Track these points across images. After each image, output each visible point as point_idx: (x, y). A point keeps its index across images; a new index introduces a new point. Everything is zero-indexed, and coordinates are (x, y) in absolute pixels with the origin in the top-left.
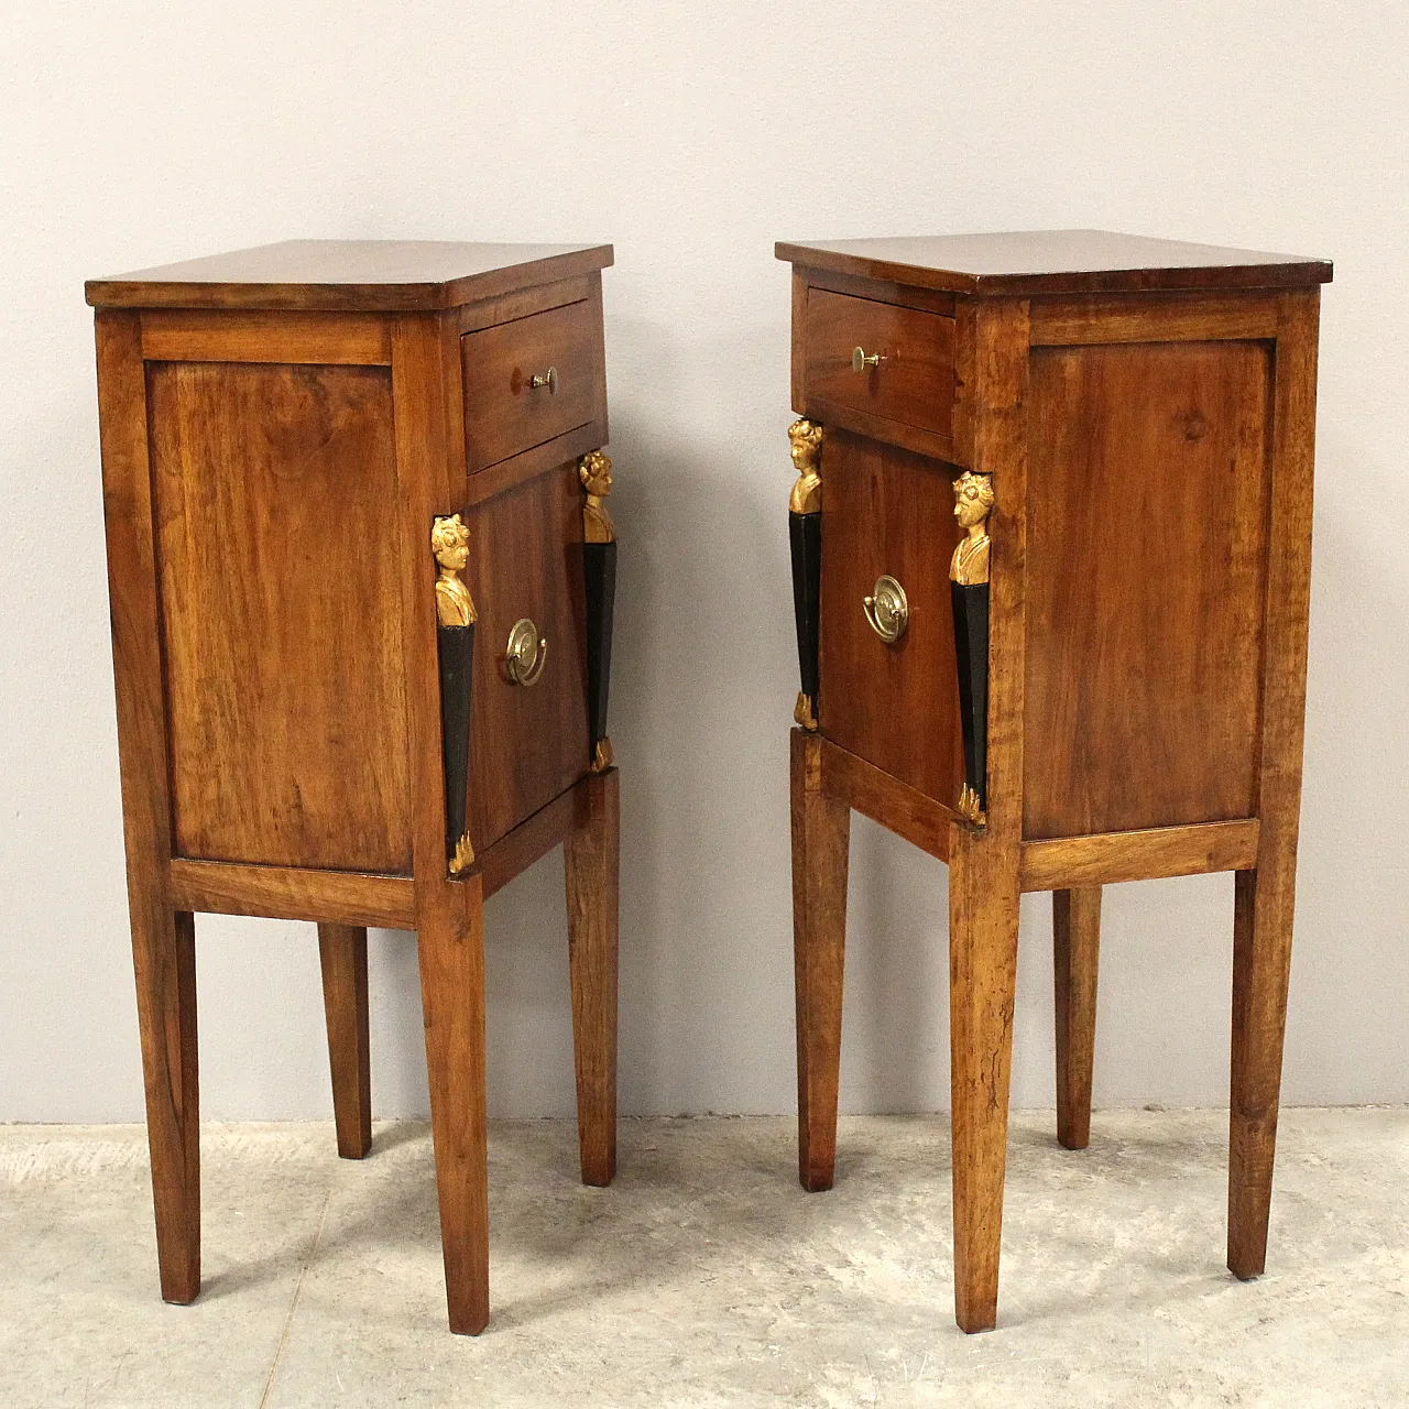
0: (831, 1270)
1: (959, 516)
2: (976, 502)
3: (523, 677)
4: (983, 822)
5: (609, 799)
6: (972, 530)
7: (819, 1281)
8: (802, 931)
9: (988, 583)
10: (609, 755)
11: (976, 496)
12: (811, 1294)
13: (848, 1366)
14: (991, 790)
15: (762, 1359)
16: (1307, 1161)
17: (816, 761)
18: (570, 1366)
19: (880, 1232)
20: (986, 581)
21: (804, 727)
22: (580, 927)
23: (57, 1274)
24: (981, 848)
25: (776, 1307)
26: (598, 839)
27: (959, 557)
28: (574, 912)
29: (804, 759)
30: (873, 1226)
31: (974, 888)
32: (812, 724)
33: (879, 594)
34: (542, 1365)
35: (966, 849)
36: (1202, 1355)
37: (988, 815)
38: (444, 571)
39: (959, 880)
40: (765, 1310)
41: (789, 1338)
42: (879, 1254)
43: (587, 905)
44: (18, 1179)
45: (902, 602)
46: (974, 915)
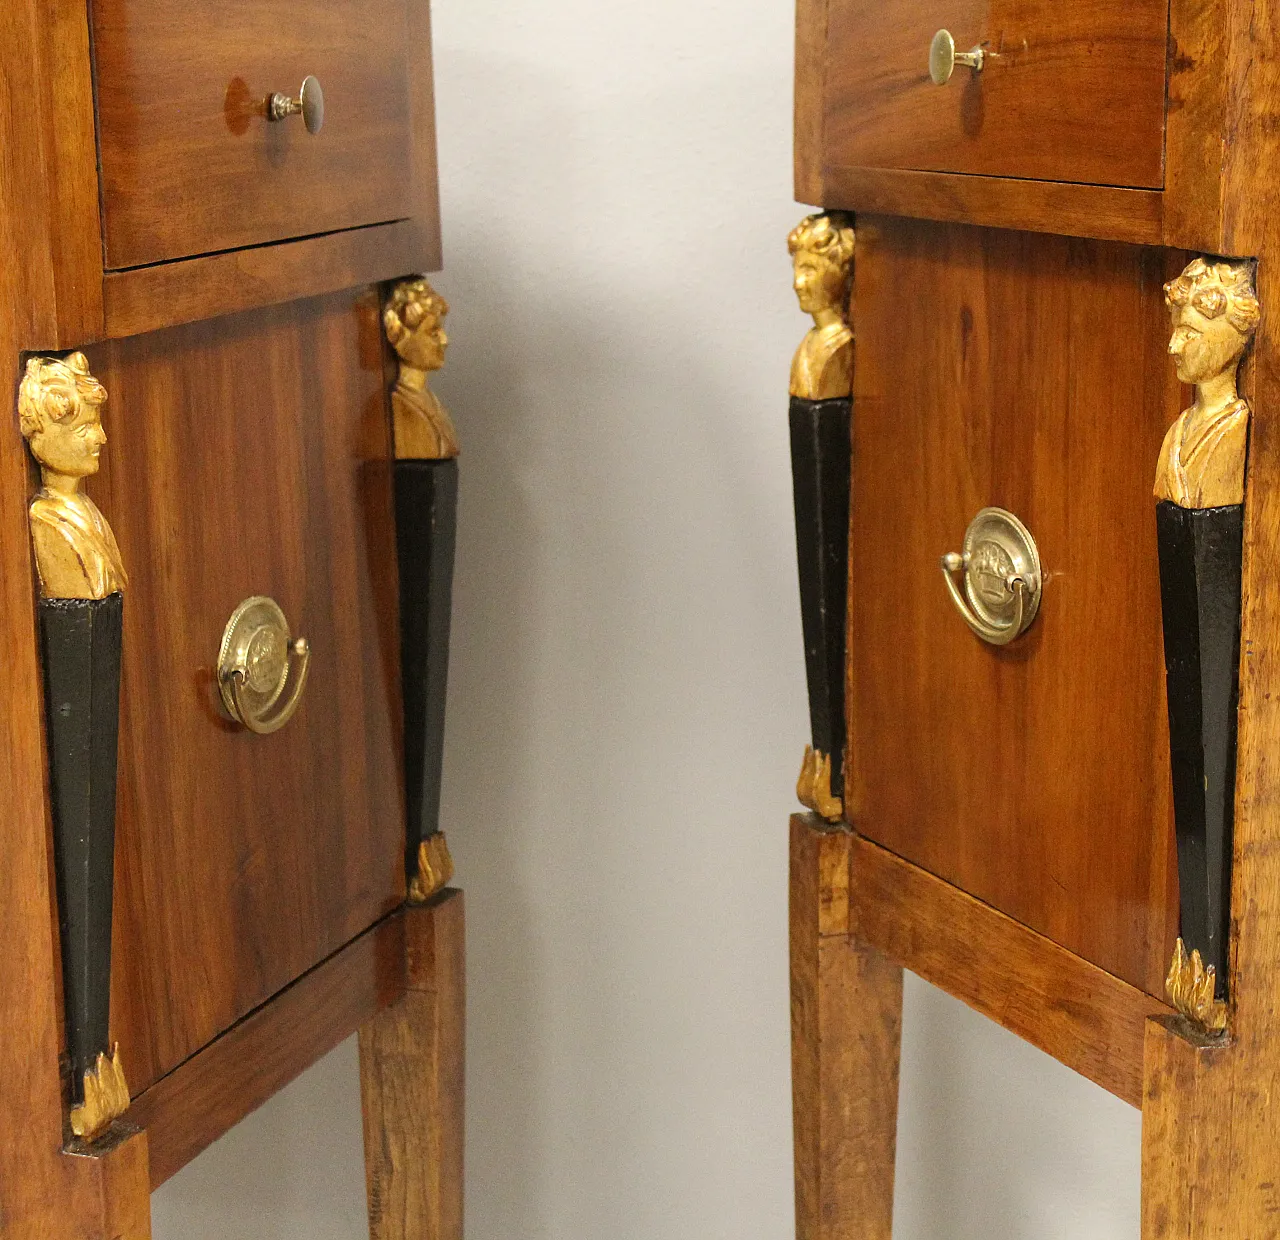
1: (1179, 356)
2: (1221, 324)
3: (252, 717)
4: (1220, 1022)
5: (443, 952)
6: (1206, 388)
8: (811, 1200)
9: (1242, 506)
10: (445, 867)
11: (1221, 309)
14: (1240, 952)
17: (840, 879)
20: (1238, 500)
21: (817, 815)
22: (391, 1196)
24: (1219, 1080)
26: (423, 1027)
27: (1177, 448)
28: (378, 1168)
29: (817, 872)
31: (1203, 1164)
32: (832, 808)
33: (977, 546)
35: (1185, 1080)
37: (1233, 1009)
38: (50, 478)
39: (1166, 1148)
43: (404, 1151)
45: (1029, 560)
46: (1201, 1224)
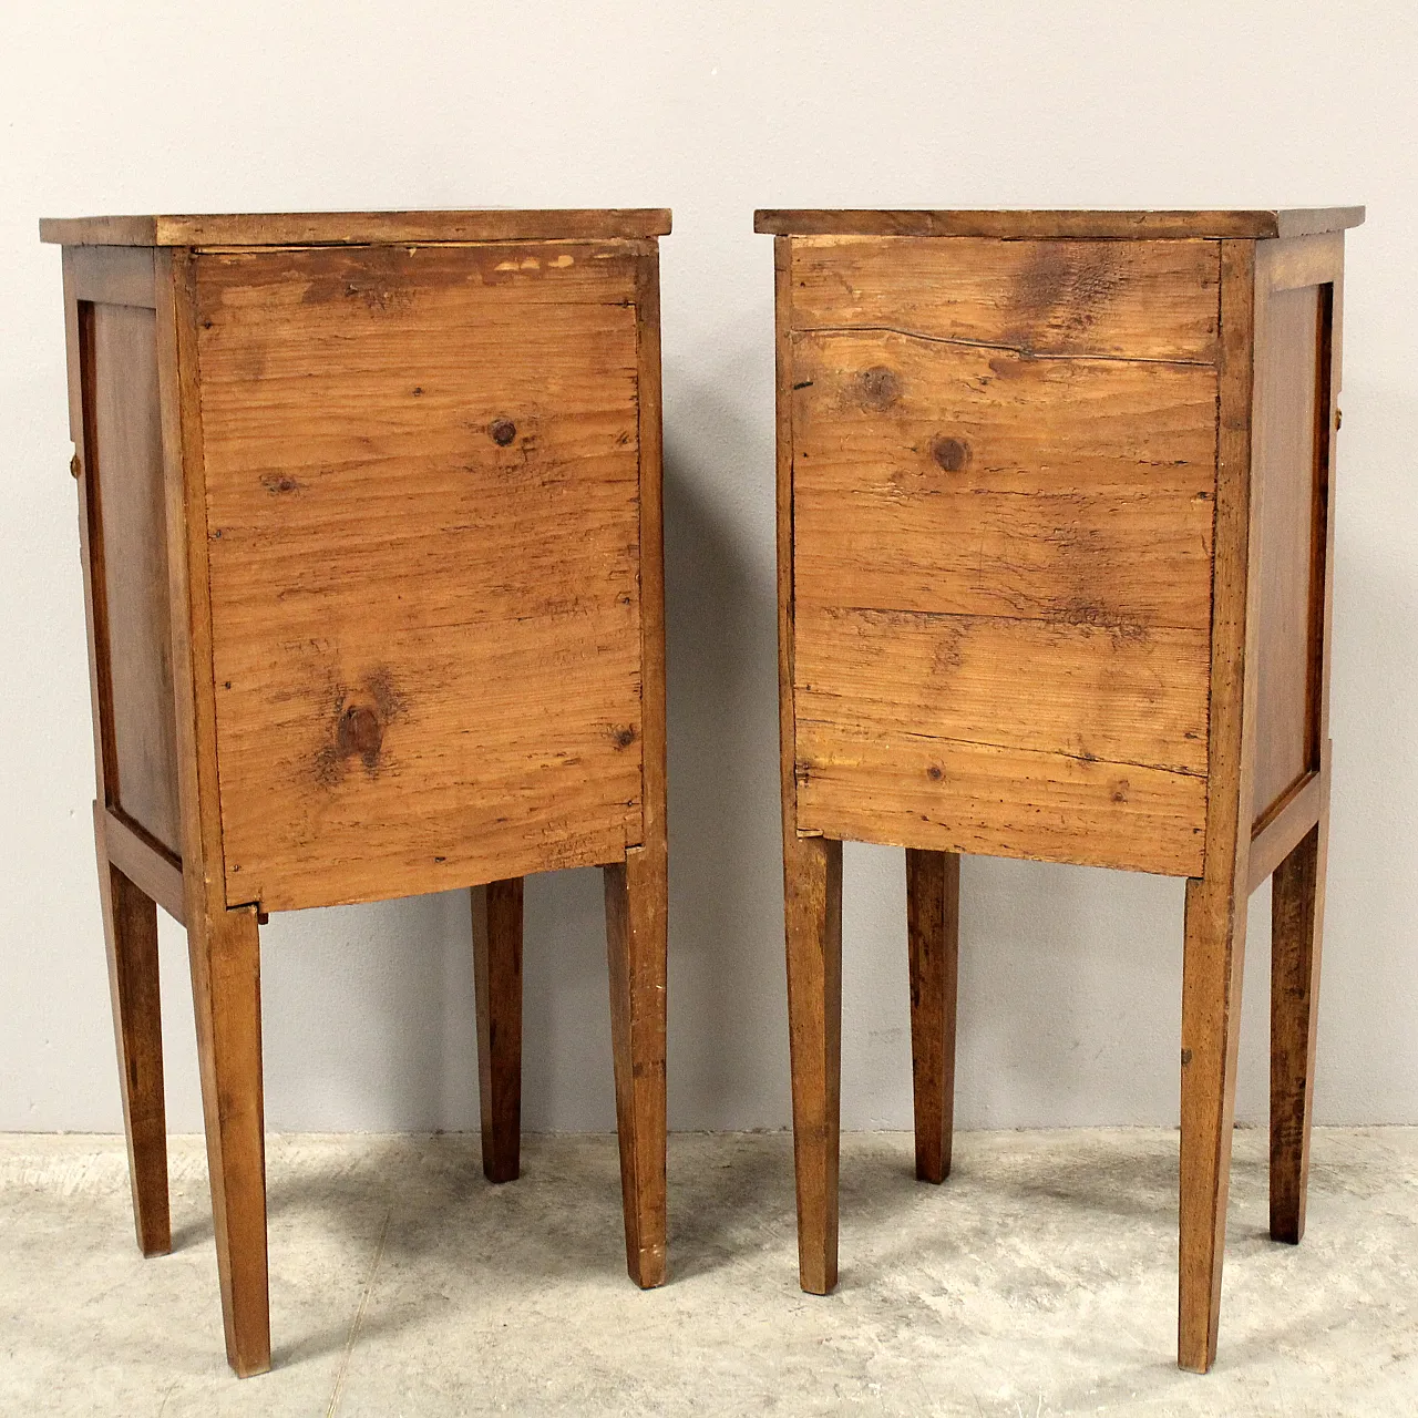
0: (927, 1298)
7: (914, 1310)
12: (908, 1325)
13: (958, 1407)
15: (862, 1399)
16: (1407, 1182)
18: (655, 1407)
19: (973, 1256)
23: (103, 1295)
25: (872, 1340)
30: (965, 1250)
34: (623, 1404)
36: (1340, 1397)
40: (861, 1343)
41: (890, 1376)
42: (976, 1281)
44: (67, 1192)
